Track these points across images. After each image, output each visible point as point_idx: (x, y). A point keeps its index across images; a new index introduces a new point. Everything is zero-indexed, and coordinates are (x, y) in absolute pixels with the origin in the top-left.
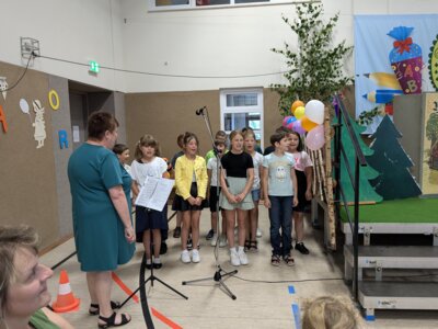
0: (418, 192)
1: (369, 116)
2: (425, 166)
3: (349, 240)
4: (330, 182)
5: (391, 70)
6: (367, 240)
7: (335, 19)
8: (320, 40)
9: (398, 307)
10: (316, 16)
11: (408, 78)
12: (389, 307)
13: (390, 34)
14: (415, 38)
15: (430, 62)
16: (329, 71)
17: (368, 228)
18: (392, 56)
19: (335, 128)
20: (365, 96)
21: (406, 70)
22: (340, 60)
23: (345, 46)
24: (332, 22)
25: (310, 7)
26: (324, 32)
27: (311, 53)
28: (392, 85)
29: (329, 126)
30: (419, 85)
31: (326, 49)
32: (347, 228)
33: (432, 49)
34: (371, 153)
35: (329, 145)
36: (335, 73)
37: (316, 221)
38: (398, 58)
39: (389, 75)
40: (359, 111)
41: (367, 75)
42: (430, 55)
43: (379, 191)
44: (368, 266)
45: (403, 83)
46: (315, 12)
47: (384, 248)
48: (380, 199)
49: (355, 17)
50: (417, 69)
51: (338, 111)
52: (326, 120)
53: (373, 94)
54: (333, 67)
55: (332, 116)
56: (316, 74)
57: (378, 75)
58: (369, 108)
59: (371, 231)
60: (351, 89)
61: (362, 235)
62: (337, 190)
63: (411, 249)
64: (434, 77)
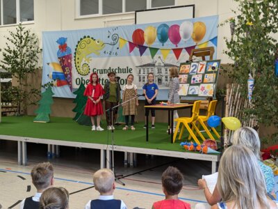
5: (57, 61)
11: (66, 66)
13: (57, 42)
15: (75, 57)
18: (58, 53)
20: (48, 75)
21: (65, 61)
28: (59, 70)
30: (70, 70)
33: (76, 49)
38: (61, 55)
39: (58, 64)
41: (48, 64)
42: (75, 53)
45: (64, 70)
49: (43, 32)
50: (69, 61)
53: (51, 74)
57: (53, 64)
64: (77, 65)
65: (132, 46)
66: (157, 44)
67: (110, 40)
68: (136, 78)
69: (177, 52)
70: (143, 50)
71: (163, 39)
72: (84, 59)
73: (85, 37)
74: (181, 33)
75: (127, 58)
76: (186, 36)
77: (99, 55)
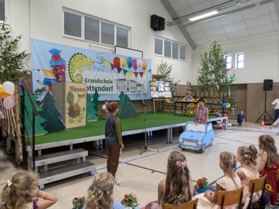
0: (64, 127)
1: (40, 91)
2: (67, 115)
3: (30, 155)
4: (19, 126)
5: (51, 69)
6: (40, 153)
7: (20, 38)
8: (10, 47)
9: (55, 180)
10: (8, 33)
11: (59, 74)
12: (51, 181)
13: (50, 51)
14: (62, 56)
15: (69, 67)
16: (17, 65)
17: (40, 147)
18: (51, 62)
19: (21, 97)
20: (38, 81)
21: (58, 70)
22: (23, 60)
23: (26, 53)
24: (18, 39)
25: (3, 27)
26: (13, 43)
27: (5, 53)
28: (51, 77)
29: (17, 96)
30: (64, 78)
31: (15, 53)
32: (29, 149)
33: (70, 62)
34: (41, 110)
35: (18, 106)
36: (20, 67)
37: (10, 151)
38: (54, 63)
39: (50, 72)
40: (35, 89)
41: (39, 70)
42: (69, 65)
43: (46, 129)
44: (41, 165)
45: (57, 76)
46: (7, 31)
47: (48, 155)
48: (47, 132)
49: (31, 39)
50: (63, 70)
51: (23, 88)
52: (15, 93)
53: (42, 80)
54: (19, 63)
55: (19, 90)
56: (8, 65)
57: (44, 71)
58: (40, 87)
59: (42, 148)
60: (30, 76)
61: (37, 151)
62: (23, 130)
63: (61, 153)
64: (71, 74)
65: (113, 67)
66: (126, 68)
67: (98, 60)
68: (115, 87)
69: (136, 74)
70: (119, 70)
71: (130, 66)
72: (78, 71)
73: (78, 54)
74: (138, 65)
75: (110, 74)
76: (140, 66)
77: (90, 69)
